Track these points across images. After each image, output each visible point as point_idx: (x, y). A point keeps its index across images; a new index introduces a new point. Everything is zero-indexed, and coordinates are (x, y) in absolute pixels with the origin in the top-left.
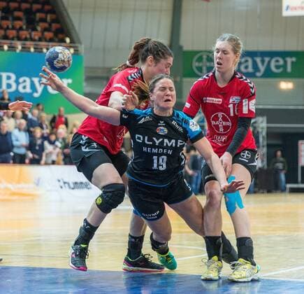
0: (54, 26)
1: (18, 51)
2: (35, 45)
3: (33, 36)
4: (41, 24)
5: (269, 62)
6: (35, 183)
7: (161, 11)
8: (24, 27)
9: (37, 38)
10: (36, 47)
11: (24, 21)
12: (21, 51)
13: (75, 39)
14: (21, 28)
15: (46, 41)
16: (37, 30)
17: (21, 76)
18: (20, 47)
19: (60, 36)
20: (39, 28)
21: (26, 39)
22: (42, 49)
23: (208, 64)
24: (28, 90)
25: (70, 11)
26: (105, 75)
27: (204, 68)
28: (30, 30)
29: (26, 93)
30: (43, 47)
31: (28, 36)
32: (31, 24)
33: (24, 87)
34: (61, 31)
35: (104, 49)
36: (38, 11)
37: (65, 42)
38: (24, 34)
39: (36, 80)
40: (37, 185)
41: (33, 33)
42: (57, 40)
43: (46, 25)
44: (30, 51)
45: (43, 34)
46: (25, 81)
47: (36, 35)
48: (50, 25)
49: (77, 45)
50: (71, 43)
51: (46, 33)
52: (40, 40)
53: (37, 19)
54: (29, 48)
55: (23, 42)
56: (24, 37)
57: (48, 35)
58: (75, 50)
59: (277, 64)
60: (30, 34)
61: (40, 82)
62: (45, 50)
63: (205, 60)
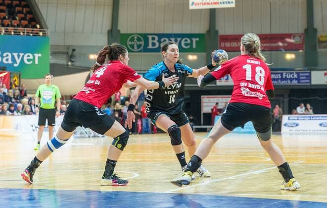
0: (29, 16)
1: (2, 34)
2: (15, 29)
3: (13, 23)
4: (18, 15)
5: (181, 41)
6: (15, 128)
7: (104, 5)
8: (7, 17)
9: (16, 24)
10: (15, 31)
11: (7, 13)
12: (4, 34)
13: (44, 26)
14: (4, 18)
15: (22, 27)
16: (16, 19)
17: (4, 53)
18: (4, 32)
19: (33, 23)
20: (17, 18)
21: (8, 26)
22: (19, 32)
23: (138, 43)
24: (10, 62)
25: (39, 6)
26: (65, 51)
27: (135, 46)
28: (11, 19)
29: (8, 64)
30: (20, 31)
31: (10, 24)
32: (12, 15)
33: (7, 60)
34: (33, 20)
35: (64, 32)
36: (17, 5)
37: (37, 28)
38: (7, 22)
39: (15, 55)
40: (16, 129)
41: (13, 21)
42: (30, 26)
43: (23, 16)
44: (11, 34)
45: (20, 22)
46: (7, 55)
47: (15, 23)
48: (25, 15)
49: (45, 30)
50: (40, 28)
51: (22, 21)
52: (18, 26)
53: (16, 11)
54: (11, 32)
55: (5, 28)
56: (6, 24)
57: (24, 22)
58: (43, 33)
59: (186, 42)
60: (11, 22)
61: (19, 56)
62: (22, 34)
63: (136, 40)
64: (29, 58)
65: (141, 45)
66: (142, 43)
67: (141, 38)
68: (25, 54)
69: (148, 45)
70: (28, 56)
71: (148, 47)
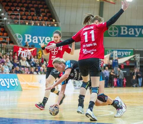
0: (48, 14)
1: (32, 25)
2: (40, 22)
3: (39, 19)
4: (42, 13)
6: (39, 82)
7: (94, 8)
8: (35, 15)
9: (40, 19)
10: (40, 23)
11: (35, 12)
12: (34, 25)
13: (57, 20)
14: (34, 15)
15: (44, 21)
16: (40, 16)
17: (34, 36)
18: (33, 24)
19: (51, 19)
20: (41, 15)
21: (36, 20)
22: (43, 24)
23: (115, 31)
24: (37, 42)
25: (55, 8)
26: (70, 36)
27: (113, 33)
28: (38, 16)
29: (36, 43)
30: (43, 23)
31: (37, 19)
32: (38, 14)
33: (35, 41)
34: (51, 16)
35: (70, 24)
36: (41, 8)
37: (53, 21)
38: (35, 18)
39: (40, 38)
40: (40, 83)
41: (39, 17)
42: (49, 20)
43: (45, 14)
44: (38, 25)
45: (43, 18)
46: (35, 38)
48: (46, 14)
49: (58, 23)
50: (55, 22)
51: (44, 17)
52: (42, 20)
53: (41, 11)
54: (37, 24)
55: (34, 21)
56: (35, 19)
57: (45, 18)
58: (57, 25)
60: (38, 18)
61: (42, 39)
62: (44, 25)
63: (113, 30)
64: (48, 40)
65: (117, 33)
66: (117, 31)
67: (117, 28)
68: (46, 37)
69: (121, 33)
70: (48, 39)
71: (121, 34)
